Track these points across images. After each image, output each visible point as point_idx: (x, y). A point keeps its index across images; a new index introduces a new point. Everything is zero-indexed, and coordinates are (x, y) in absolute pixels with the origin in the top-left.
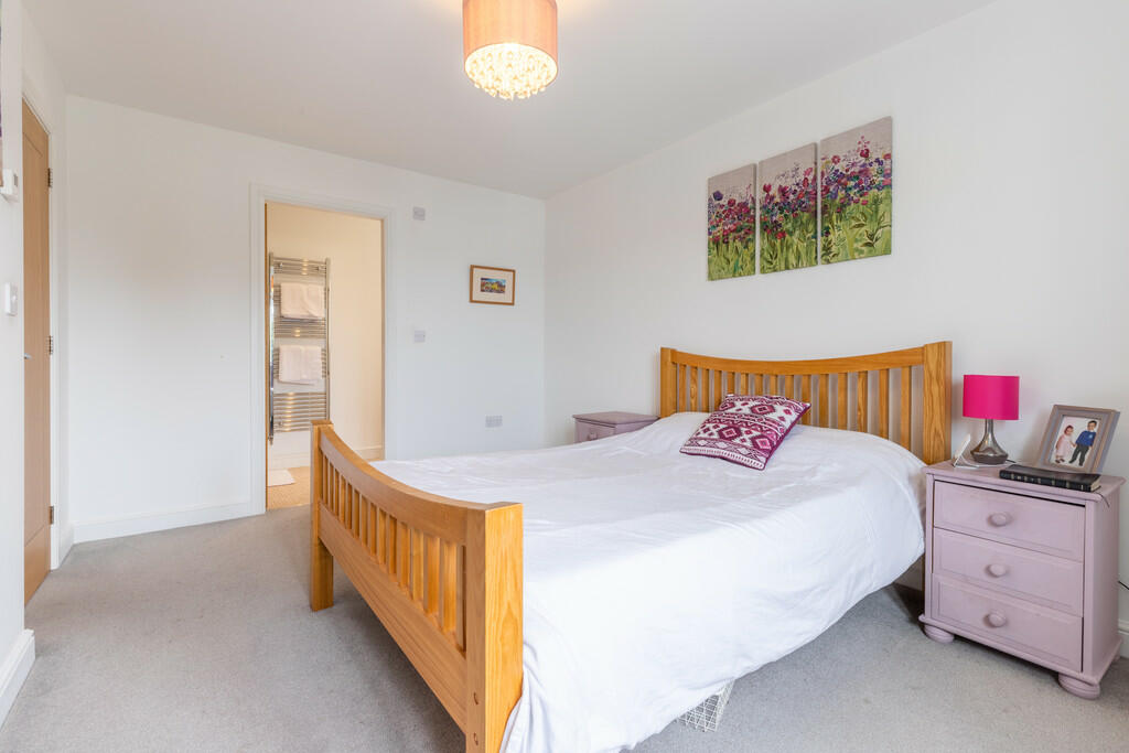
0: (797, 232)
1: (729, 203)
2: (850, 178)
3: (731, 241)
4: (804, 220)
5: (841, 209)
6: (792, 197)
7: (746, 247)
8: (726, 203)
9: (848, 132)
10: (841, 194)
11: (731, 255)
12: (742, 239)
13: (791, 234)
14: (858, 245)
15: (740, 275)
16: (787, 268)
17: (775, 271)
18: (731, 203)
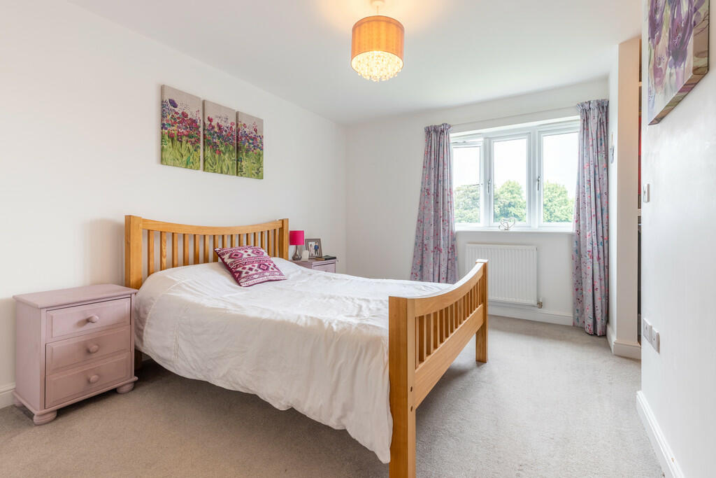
0: (227, 155)
1: (183, 113)
2: (251, 138)
3: (184, 142)
4: (231, 149)
5: (247, 151)
6: (224, 133)
7: (195, 150)
8: (180, 112)
9: (251, 116)
10: (247, 144)
11: (184, 152)
12: (193, 144)
13: (224, 154)
14: (253, 172)
15: (191, 168)
16: (222, 173)
17: (215, 172)
18: (185, 115)
